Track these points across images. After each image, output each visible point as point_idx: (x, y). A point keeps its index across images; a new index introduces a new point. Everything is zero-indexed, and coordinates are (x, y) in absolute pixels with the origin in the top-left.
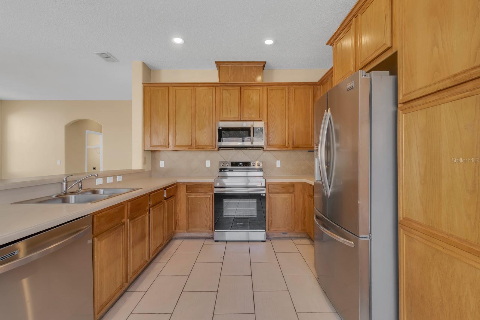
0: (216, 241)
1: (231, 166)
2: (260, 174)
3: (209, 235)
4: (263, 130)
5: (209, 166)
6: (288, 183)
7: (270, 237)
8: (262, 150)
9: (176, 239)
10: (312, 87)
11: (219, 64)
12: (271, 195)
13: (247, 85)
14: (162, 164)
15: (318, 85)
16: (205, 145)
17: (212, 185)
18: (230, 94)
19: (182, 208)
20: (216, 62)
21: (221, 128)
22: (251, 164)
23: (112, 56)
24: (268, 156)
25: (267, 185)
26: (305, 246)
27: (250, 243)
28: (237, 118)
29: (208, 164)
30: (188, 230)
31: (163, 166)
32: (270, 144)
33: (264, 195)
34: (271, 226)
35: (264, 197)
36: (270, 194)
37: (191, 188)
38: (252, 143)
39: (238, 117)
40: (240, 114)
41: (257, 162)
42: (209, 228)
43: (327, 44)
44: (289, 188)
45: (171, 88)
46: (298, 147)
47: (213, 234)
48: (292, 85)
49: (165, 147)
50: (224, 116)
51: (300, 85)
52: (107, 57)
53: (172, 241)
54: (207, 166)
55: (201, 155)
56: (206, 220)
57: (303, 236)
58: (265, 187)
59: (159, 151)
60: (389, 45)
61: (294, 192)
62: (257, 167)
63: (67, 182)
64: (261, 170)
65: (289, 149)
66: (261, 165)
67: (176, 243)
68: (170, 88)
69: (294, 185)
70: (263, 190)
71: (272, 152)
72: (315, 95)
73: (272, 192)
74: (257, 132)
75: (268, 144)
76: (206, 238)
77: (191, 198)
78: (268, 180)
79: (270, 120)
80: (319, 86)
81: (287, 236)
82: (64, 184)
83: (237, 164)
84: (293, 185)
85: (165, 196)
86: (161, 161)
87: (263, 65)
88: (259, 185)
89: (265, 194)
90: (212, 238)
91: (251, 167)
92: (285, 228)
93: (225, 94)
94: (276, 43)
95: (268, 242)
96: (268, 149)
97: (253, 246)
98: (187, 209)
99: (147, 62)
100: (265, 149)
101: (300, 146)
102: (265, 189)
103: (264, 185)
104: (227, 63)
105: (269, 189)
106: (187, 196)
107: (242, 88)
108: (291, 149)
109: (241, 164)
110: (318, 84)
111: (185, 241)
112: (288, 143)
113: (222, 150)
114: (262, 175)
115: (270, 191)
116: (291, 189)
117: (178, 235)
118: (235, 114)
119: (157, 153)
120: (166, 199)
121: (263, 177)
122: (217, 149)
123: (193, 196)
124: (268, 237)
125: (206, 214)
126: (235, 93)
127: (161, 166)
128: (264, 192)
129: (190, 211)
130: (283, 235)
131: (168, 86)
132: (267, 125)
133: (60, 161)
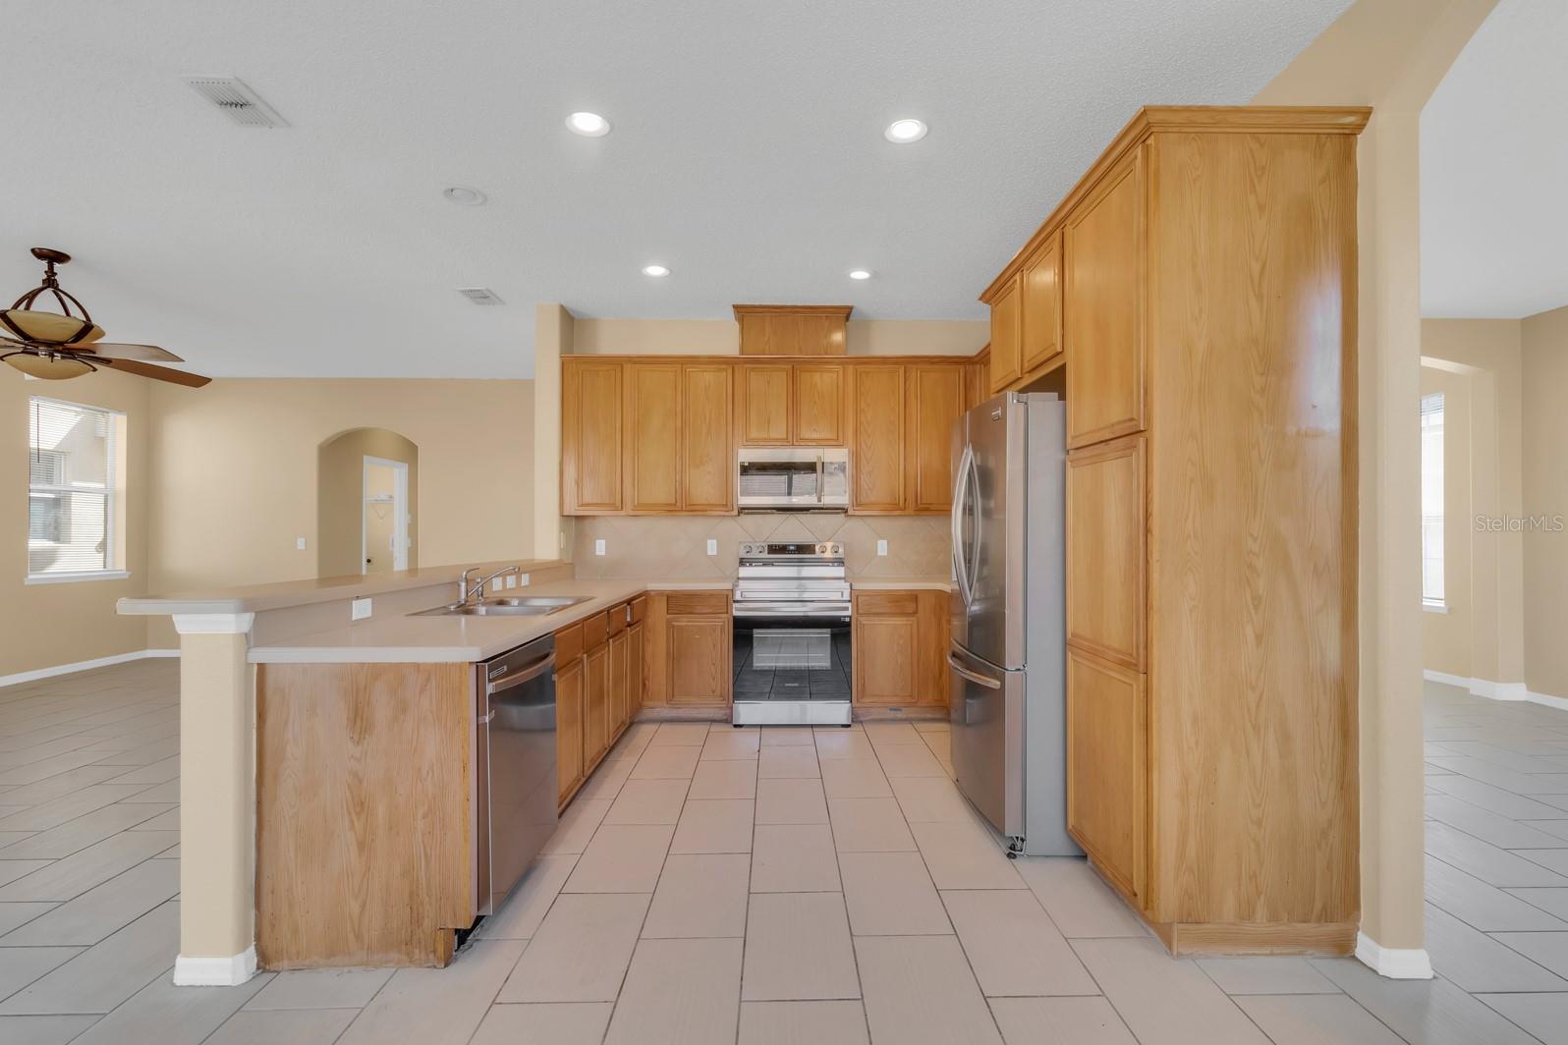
0: (735, 726)
1: (769, 553)
2: (839, 571)
3: (720, 714)
4: (845, 468)
5: (715, 553)
6: (904, 593)
7: (862, 719)
8: (843, 515)
9: (641, 722)
10: (961, 368)
11: (742, 312)
12: (864, 620)
13: (810, 362)
14: (601, 548)
15: (976, 363)
16: (707, 503)
17: (727, 596)
18: (768, 383)
19: (657, 649)
20: (736, 307)
21: (746, 464)
22: (817, 548)
23: (492, 294)
24: (856, 530)
25: (855, 597)
26: (940, 736)
27: (814, 729)
28: (781, 439)
29: (712, 548)
30: (670, 699)
31: (603, 553)
32: (863, 501)
33: (847, 620)
34: (863, 693)
35: (848, 625)
36: (860, 619)
37: (680, 603)
38: (819, 500)
39: (785, 437)
40: (790, 429)
41: (829, 545)
42: (721, 696)
43: (980, 299)
44: (906, 603)
45: (627, 367)
46: (927, 510)
47: (728, 711)
48: (915, 363)
49: (612, 506)
50: (754, 434)
51: (933, 363)
52: (482, 297)
53: (634, 726)
54: (710, 553)
55: (695, 526)
56: (714, 679)
57: (938, 716)
58: (850, 601)
59: (594, 517)
60: (1059, 349)
61: (915, 612)
62: (828, 555)
63: (467, 581)
64: (840, 562)
65: (906, 512)
66: (841, 550)
67: (645, 732)
68: (625, 366)
69: (916, 597)
70: (846, 609)
71: (865, 519)
72: (968, 387)
73: (868, 614)
74: (831, 474)
75: (857, 501)
76: (713, 721)
77: (677, 626)
78: (857, 586)
79: (863, 444)
80: (978, 366)
81: (899, 715)
82: (463, 584)
83: (782, 549)
84: (914, 597)
85: (629, 619)
86: (598, 542)
87: (844, 314)
88: (837, 596)
89: (850, 617)
90: (728, 720)
91: (818, 554)
92: (896, 696)
93: (757, 381)
94: (875, 275)
95: (856, 728)
96: (857, 513)
97: (822, 736)
98: (668, 654)
99: (568, 305)
100: (850, 512)
101: (933, 507)
102: (849, 605)
103: (847, 597)
104: (761, 310)
105: (860, 605)
106: (669, 622)
107: (795, 369)
108: (912, 513)
109: (792, 548)
110: (976, 359)
111: (665, 727)
112: (905, 500)
113: (748, 514)
114: (842, 575)
115: (860, 611)
116: (911, 607)
117: (647, 713)
118: (779, 430)
119: (587, 522)
120: (629, 625)
121: (844, 578)
122: (735, 512)
123: (683, 621)
124: (856, 719)
125: (714, 664)
126: (780, 379)
127: (598, 553)
128: (849, 613)
129: (675, 658)
130: (892, 715)
131: (618, 363)
132: (856, 457)
133: (303, 540)
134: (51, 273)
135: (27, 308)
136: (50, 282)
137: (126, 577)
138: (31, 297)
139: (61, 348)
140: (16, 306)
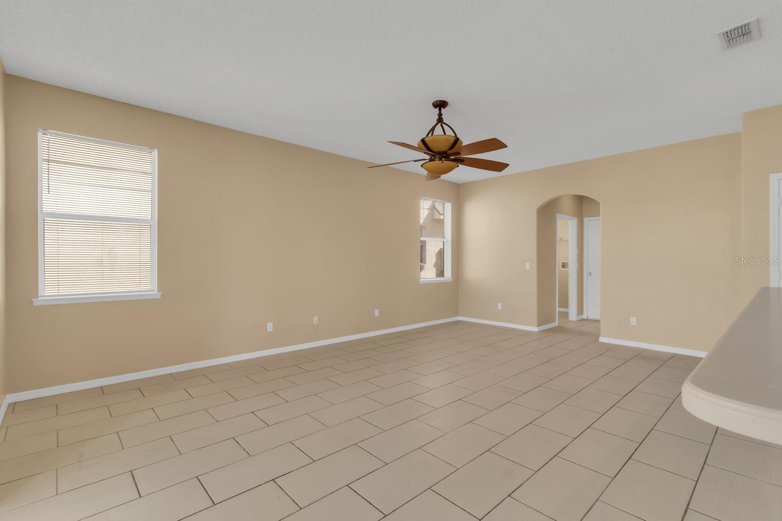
133: (529, 263)
134: (440, 115)
135: (432, 134)
136: (440, 120)
137: (451, 281)
138: (433, 130)
139: (445, 155)
140: (427, 135)
